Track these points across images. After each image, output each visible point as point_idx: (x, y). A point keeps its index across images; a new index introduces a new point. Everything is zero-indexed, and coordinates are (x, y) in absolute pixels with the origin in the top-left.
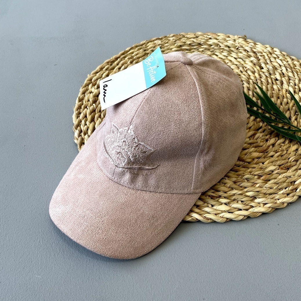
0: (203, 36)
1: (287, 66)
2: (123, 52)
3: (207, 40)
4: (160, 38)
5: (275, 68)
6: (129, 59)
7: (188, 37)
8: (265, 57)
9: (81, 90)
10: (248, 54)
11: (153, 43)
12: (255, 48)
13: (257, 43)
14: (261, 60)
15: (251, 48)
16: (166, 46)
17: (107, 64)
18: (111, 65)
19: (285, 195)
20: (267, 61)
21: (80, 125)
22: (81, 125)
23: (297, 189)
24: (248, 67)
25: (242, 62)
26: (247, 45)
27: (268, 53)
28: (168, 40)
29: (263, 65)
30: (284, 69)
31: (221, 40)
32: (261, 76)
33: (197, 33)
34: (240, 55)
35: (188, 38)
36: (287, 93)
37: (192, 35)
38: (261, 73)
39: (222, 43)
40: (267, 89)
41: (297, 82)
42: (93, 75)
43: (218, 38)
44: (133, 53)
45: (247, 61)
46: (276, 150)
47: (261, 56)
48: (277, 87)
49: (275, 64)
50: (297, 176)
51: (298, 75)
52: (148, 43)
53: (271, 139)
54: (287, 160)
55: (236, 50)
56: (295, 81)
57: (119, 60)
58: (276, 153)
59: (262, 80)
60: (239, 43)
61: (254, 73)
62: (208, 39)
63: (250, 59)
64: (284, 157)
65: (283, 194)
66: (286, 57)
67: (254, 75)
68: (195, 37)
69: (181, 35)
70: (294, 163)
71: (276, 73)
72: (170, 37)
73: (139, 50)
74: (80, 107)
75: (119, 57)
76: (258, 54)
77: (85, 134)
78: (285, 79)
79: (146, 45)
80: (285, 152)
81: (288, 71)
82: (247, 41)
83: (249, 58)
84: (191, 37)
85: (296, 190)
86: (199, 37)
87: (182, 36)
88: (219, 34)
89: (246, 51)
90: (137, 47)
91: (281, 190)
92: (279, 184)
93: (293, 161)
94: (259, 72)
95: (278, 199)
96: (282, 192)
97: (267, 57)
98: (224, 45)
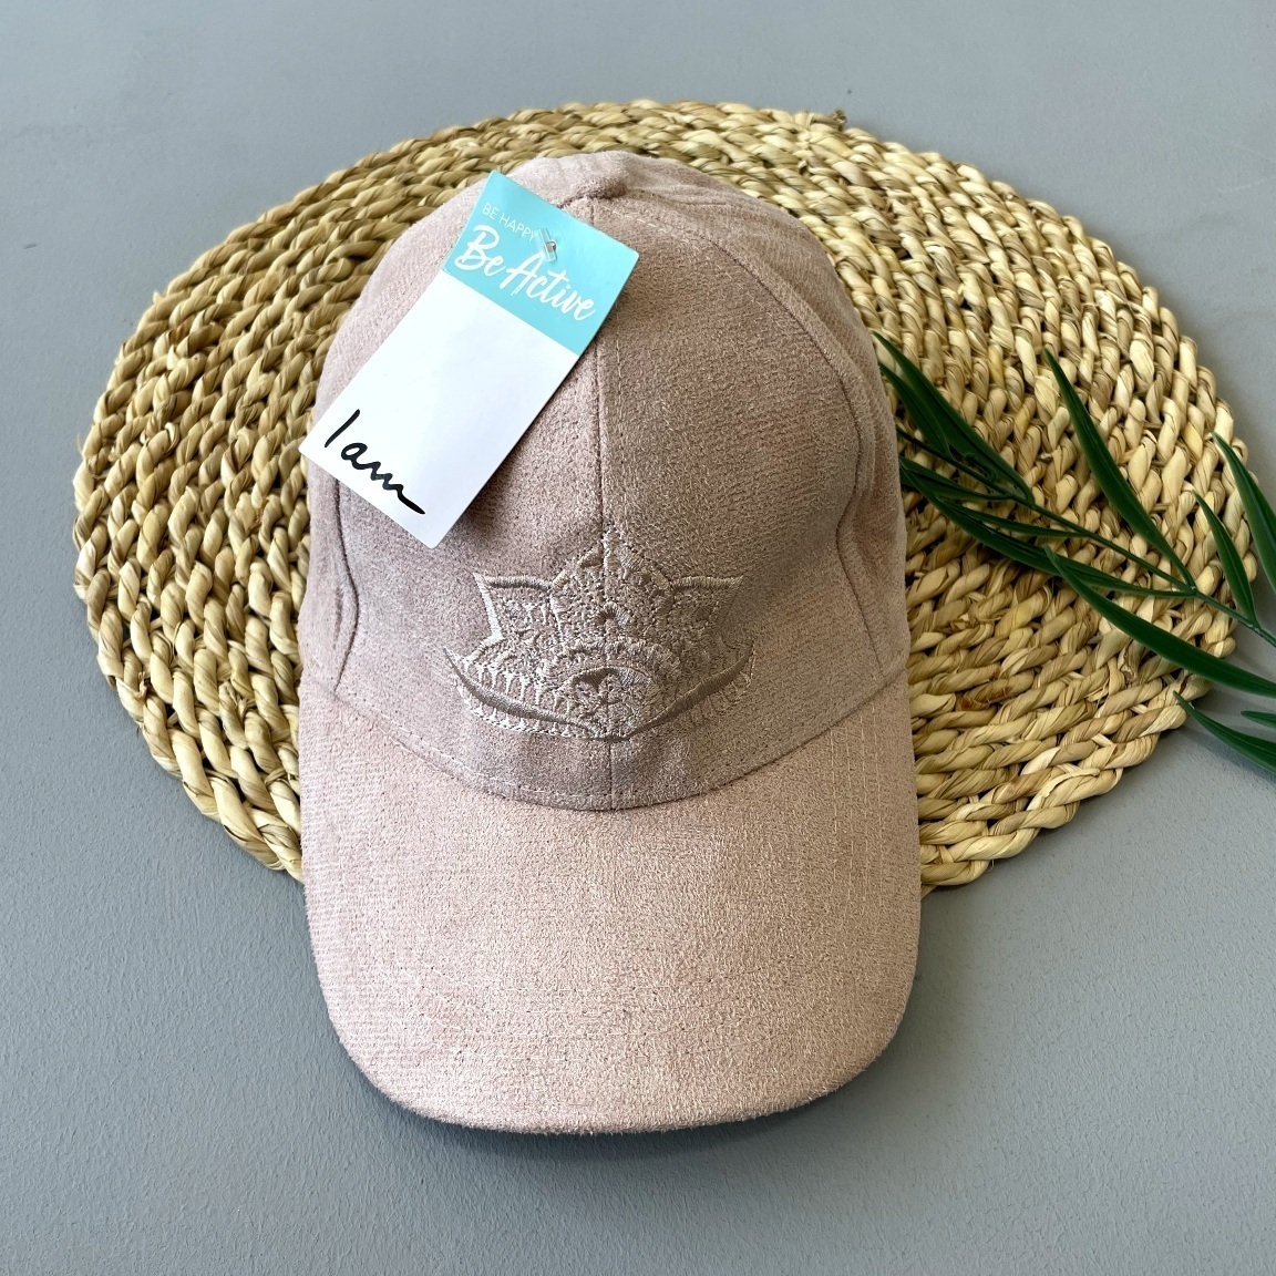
0: (661, 116)
1: (1014, 243)
2: (311, 189)
3: (676, 135)
4: (476, 126)
5: (960, 255)
6: (336, 220)
7: (594, 120)
8: (920, 206)
9: (121, 361)
10: (847, 191)
11: (446, 150)
12: (880, 164)
13: (891, 145)
14: (901, 219)
15: (862, 167)
16: (500, 163)
17: (237, 245)
18: (258, 248)
19: (978, 826)
20: (928, 223)
21: (106, 517)
22: (109, 518)
23: (1030, 799)
24: (845, 250)
25: (822, 230)
26: (846, 152)
27: (932, 188)
28: (508, 134)
29: (909, 242)
30: (997, 255)
31: (734, 131)
32: (901, 290)
33: (637, 103)
34: (814, 196)
35: (594, 125)
36: (1007, 362)
37: (615, 116)
38: (898, 276)
39: (740, 147)
40: (921, 347)
41: (1051, 312)
42: (175, 295)
43: (723, 124)
44: (355, 197)
45: (844, 225)
46: (944, 622)
47: (903, 200)
48: (967, 335)
49: (963, 236)
50: (1032, 740)
51: (1057, 282)
52: (421, 149)
53: (926, 572)
54: (992, 669)
55: (796, 174)
56: (1043, 310)
57: (292, 225)
58: (948, 635)
59: (903, 307)
60: (813, 146)
61: (871, 279)
62: (678, 131)
63: (855, 215)
64: (980, 654)
65: (969, 820)
66: (1009, 204)
67: (870, 284)
68: (623, 119)
69: (566, 113)
70: (1024, 679)
71: (963, 275)
72: (517, 123)
73: (379, 180)
74: (108, 439)
75: (294, 214)
76: (890, 193)
77: (122, 560)
78: (1002, 301)
79: (412, 160)
80: (986, 630)
81: (1014, 266)
82: (848, 137)
83: (850, 212)
84: (608, 120)
85: (1025, 801)
86: (642, 123)
87: (568, 117)
88: (728, 107)
89: (841, 180)
90: (372, 166)
91: (960, 802)
92: (955, 775)
93: (1019, 673)
94: (891, 273)
95: (948, 846)
96: (964, 811)
97: (926, 207)
98: (745, 156)
